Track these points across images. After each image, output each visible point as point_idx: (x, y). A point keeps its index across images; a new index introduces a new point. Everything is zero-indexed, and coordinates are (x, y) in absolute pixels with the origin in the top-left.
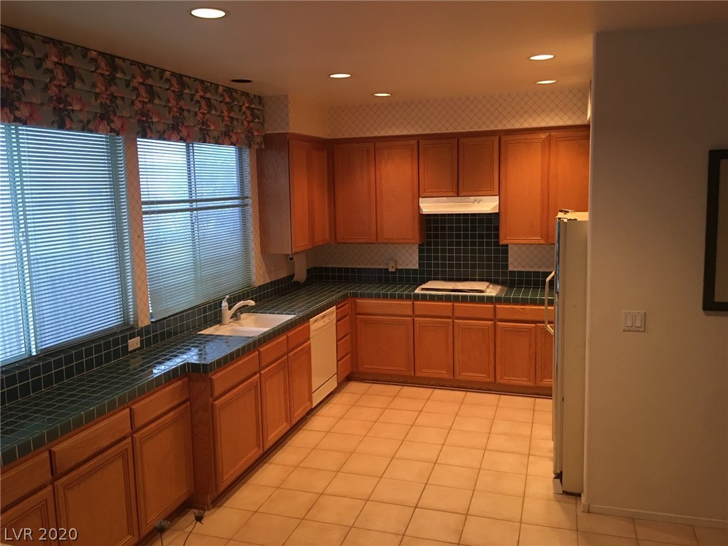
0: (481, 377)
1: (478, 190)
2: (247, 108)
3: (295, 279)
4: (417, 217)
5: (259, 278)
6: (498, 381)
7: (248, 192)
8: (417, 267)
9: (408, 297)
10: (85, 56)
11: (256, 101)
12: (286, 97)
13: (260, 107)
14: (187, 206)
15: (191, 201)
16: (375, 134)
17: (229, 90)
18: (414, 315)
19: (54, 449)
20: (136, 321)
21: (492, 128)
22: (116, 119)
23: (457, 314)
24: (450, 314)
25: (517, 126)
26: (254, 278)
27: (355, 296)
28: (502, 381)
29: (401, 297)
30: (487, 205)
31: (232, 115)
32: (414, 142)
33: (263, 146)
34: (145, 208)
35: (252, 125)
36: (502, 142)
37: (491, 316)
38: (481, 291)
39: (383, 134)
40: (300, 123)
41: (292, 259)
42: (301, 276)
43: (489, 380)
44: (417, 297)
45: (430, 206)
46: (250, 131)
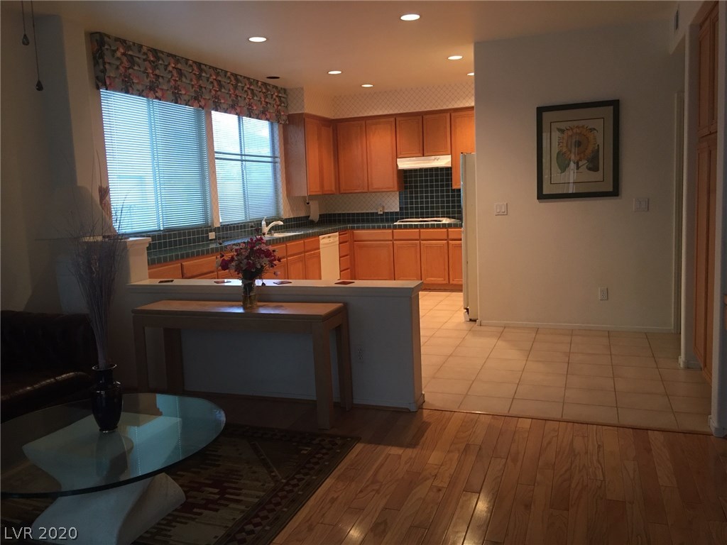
0: (440, 280)
1: (437, 152)
2: (277, 96)
3: (310, 218)
4: (395, 172)
5: (286, 213)
6: (451, 282)
7: (277, 154)
8: (398, 210)
9: (389, 227)
10: (187, 64)
11: (282, 92)
12: (302, 89)
13: (285, 96)
14: (239, 157)
15: (241, 155)
16: (366, 115)
17: (265, 84)
18: (393, 240)
19: (183, 263)
20: (212, 223)
21: (445, 107)
22: (202, 100)
23: (422, 237)
24: (418, 238)
25: (462, 105)
26: (282, 213)
27: (353, 228)
28: (455, 282)
29: (384, 228)
30: (443, 161)
31: (267, 100)
32: (393, 119)
33: (287, 122)
34: (217, 155)
35: (280, 107)
36: (452, 117)
37: (445, 237)
38: (440, 221)
39: (371, 114)
40: (312, 106)
41: (308, 204)
42: (315, 216)
43: (444, 282)
44: (395, 227)
45: (405, 164)
46: (278, 111)
